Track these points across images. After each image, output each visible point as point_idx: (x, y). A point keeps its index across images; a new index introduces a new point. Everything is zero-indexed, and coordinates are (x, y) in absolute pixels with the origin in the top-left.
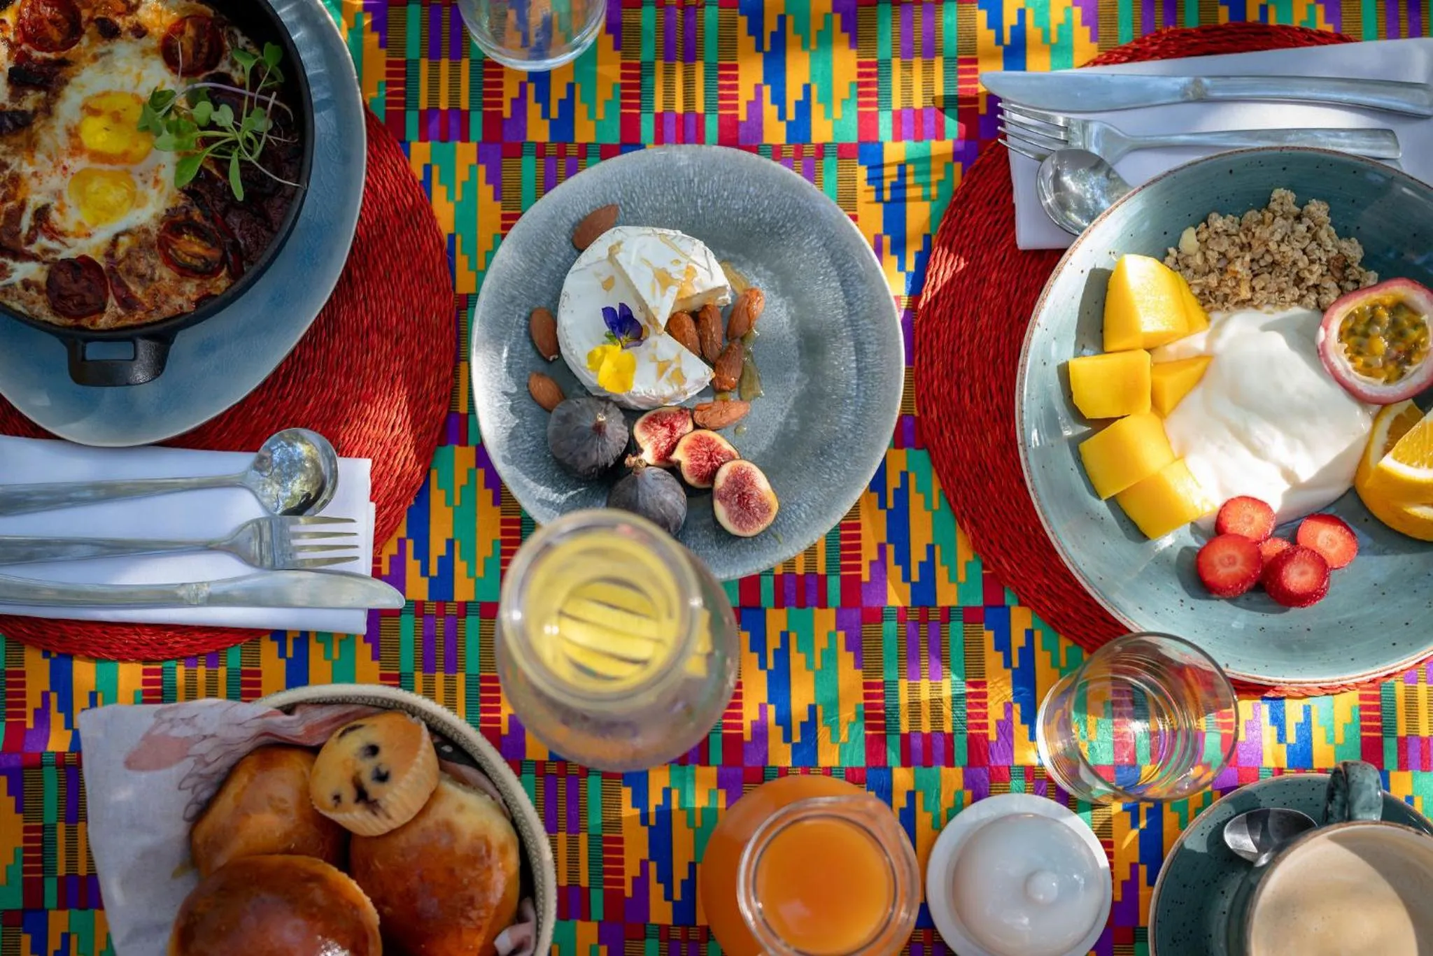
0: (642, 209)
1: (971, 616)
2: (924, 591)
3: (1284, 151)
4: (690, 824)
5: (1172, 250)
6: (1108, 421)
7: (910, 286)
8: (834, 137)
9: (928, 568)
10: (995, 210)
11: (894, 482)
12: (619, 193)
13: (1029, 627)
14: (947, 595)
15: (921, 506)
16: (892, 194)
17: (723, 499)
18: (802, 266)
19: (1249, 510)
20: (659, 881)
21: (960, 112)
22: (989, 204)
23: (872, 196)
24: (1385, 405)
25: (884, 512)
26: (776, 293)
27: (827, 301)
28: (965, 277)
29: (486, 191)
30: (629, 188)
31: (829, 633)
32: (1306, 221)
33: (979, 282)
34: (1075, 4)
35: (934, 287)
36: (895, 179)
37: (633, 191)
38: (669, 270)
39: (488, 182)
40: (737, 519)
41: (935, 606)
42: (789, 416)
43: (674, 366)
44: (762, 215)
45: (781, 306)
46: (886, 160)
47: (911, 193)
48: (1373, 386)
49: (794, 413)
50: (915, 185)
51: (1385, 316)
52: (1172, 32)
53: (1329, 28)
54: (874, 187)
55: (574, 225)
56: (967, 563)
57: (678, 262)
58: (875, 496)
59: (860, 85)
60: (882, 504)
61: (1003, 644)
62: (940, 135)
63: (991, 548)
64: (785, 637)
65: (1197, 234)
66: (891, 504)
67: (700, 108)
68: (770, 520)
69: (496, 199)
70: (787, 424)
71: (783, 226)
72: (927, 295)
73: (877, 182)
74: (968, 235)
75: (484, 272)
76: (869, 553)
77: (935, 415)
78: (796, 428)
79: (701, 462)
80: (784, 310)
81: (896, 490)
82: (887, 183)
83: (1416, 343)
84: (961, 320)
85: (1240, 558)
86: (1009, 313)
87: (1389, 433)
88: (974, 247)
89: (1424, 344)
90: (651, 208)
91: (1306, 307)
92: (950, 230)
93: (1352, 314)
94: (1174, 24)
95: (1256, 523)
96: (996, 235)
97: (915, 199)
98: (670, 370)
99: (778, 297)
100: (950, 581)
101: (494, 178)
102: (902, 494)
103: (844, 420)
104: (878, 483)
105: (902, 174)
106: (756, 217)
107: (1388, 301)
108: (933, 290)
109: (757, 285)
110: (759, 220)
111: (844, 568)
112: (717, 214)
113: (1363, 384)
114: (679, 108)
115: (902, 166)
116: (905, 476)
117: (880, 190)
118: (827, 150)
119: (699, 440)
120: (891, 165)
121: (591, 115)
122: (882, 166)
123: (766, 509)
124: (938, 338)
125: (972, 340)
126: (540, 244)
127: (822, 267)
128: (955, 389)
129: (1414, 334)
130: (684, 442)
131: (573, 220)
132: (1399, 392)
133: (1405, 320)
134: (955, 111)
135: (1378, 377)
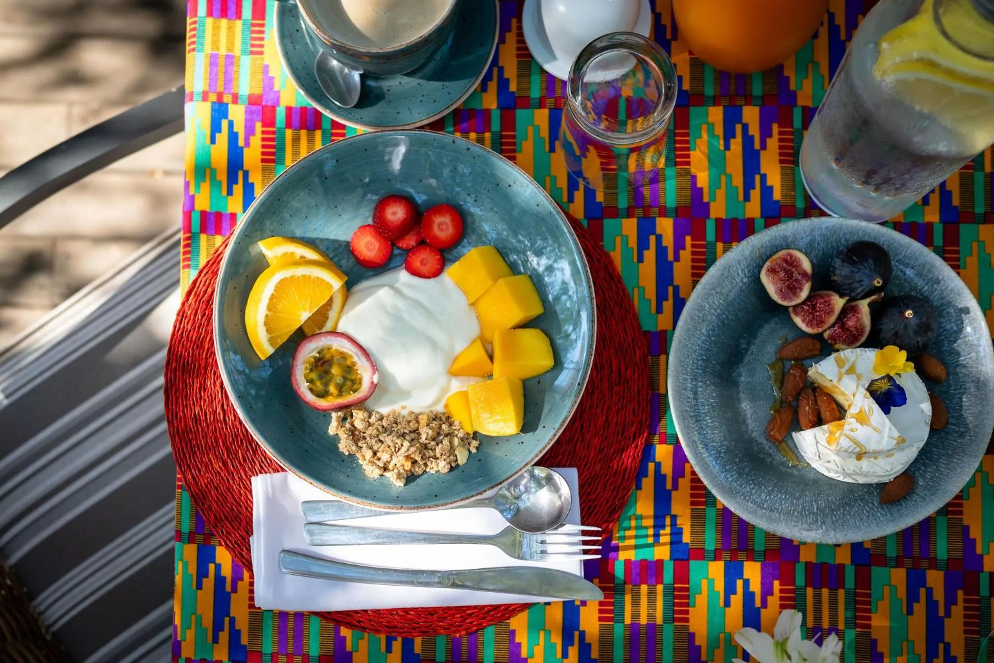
0: (859, 505)
1: (613, 212)
2: (646, 229)
3: (400, 506)
4: (816, 64)
5: (474, 451)
6: (525, 325)
7: (652, 452)
8: (708, 565)
9: (643, 245)
10: (590, 503)
11: (668, 305)
12: (879, 514)
13: (571, 205)
14: (630, 226)
15: (647, 290)
16: (665, 521)
17: (804, 274)
18: (737, 460)
19: (424, 270)
20: (838, 26)
21: (613, 582)
22: (595, 507)
23: (679, 521)
24: (334, 333)
25: (675, 283)
26: (756, 441)
27: (718, 433)
28: (613, 454)
29: (975, 533)
30: (871, 518)
31: (715, 200)
32: (381, 464)
33: (603, 450)
34: (526, 660)
35: (636, 447)
36: (662, 532)
37: (868, 517)
38: (858, 424)
39: (974, 540)
40: (794, 261)
41: (638, 218)
42: (747, 350)
43: (844, 370)
44: (768, 497)
45: (752, 431)
46: (668, 547)
47: (650, 522)
48: (339, 345)
49: (743, 351)
50: (647, 528)
51: (332, 389)
52: (456, 632)
53: (344, 632)
54: (678, 526)
55: (914, 492)
56: (614, 250)
57: (852, 430)
58: (682, 295)
59: (687, 605)
60: (676, 289)
61: (590, 194)
62: (627, 562)
63: (599, 258)
64: (747, 198)
65: (456, 460)
66: (670, 289)
67: (810, 591)
68: (768, 264)
69: (968, 527)
70: (749, 343)
71: (752, 489)
72: (641, 442)
73: (676, 531)
74: (611, 484)
75: (977, 471)
76: (686, 255)
77: (638, 352)
78: (742, 341)
79: (822, 301)
80: (750, 428)
81: (667, 299)
82: (668, 530)
83: (311, 370)
84: (617, 422)
85: (435, 228)
86: (582, 426)
87: (327, 318)
88: (606, 476)
89: (306, 368)
90: (853, 506)
91: (378, 413)
92: (624, 489)
93: (355, 391)
94: (455, 639)
95: (420, 259)
96: (590, 483)
97: (647, 517)
98: (846, 367)
99: (754, 438)
100: (627, 236)
101: (970, 544)
102: (661, 297)
103: (708, 343)
104: (679, 305)
105: (657, 536)
106: (772, 497)
107: (330, 398)
108: (637, 444)
109: (770, 448)
110: (769, 495)
111: (704, 246)
112: (801, 501)
113: (346, 346)
114: (825, 592)
115: (657, 542)
116: (659, 310)
117: (673, 524)
118: (712, 555)
119: (821, 323)
120: (665, 544)
121: (894, 589)
122: (672, 543)
123: (772, 271)
124: (634, 409)
125: (609, 408)
126: (942, 476)
127: (723, 458)
128: (622, 373)
129: (313, 376)
130: (832, 319)
131: (915, 495)
132: (323, 339)
133: (319, 385)
134: (616, 582)
135: (336, 350)
